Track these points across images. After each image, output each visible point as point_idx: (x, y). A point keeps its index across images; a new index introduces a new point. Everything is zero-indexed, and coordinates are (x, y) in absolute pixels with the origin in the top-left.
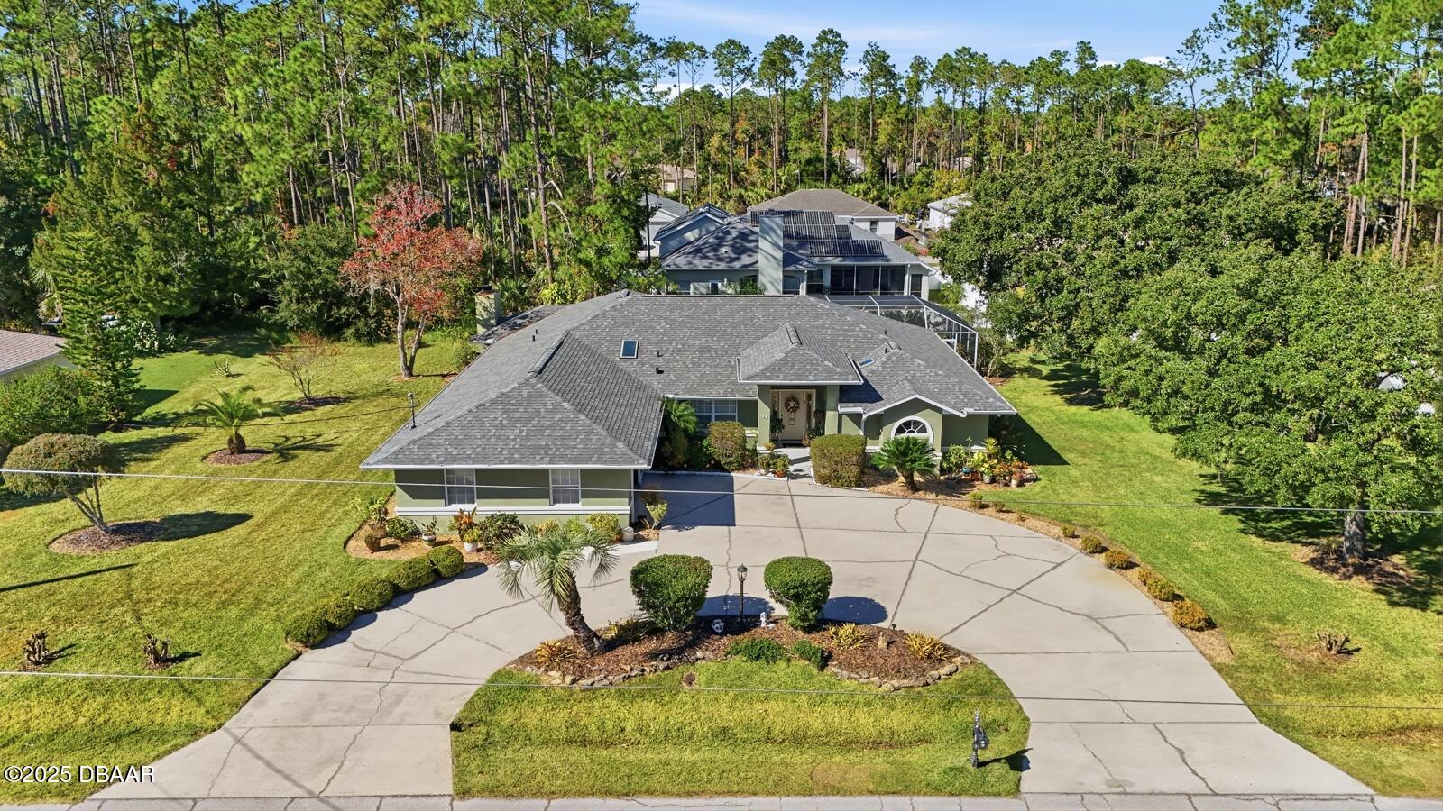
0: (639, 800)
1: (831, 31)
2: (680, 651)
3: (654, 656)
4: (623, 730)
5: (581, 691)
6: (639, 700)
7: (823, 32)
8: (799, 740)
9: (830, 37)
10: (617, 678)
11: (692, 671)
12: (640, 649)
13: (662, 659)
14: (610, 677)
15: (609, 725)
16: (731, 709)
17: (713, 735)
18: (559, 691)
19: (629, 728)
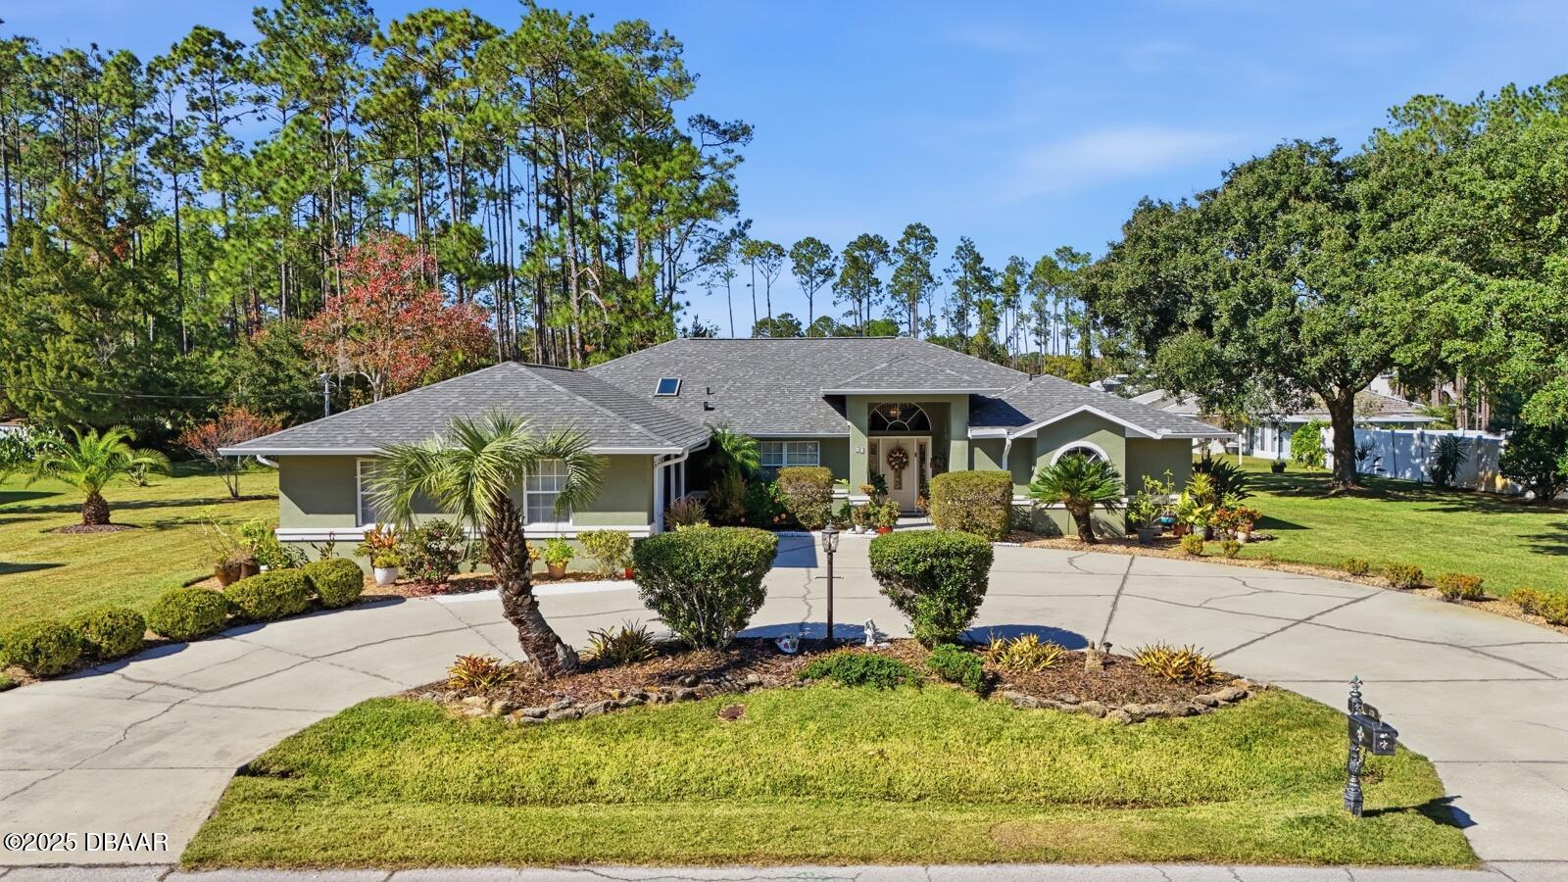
0: (599, 870)
1: (919, 226)
2: (717, 674)
3: (670, 678)
4: (592, 783)
5: (520, 726)
6: (631, 736)
7: (910, 227)
8: (955, 794)
9: (918, 232)
10: (591, 706)
11: (737, 700)
12: (641, 671)
13: (682, 683)
14: (579, 705)
15: (565, 774)
16: (813, 749)
17: (774, 788)
18: (476, 725)
19: (604, 778)
